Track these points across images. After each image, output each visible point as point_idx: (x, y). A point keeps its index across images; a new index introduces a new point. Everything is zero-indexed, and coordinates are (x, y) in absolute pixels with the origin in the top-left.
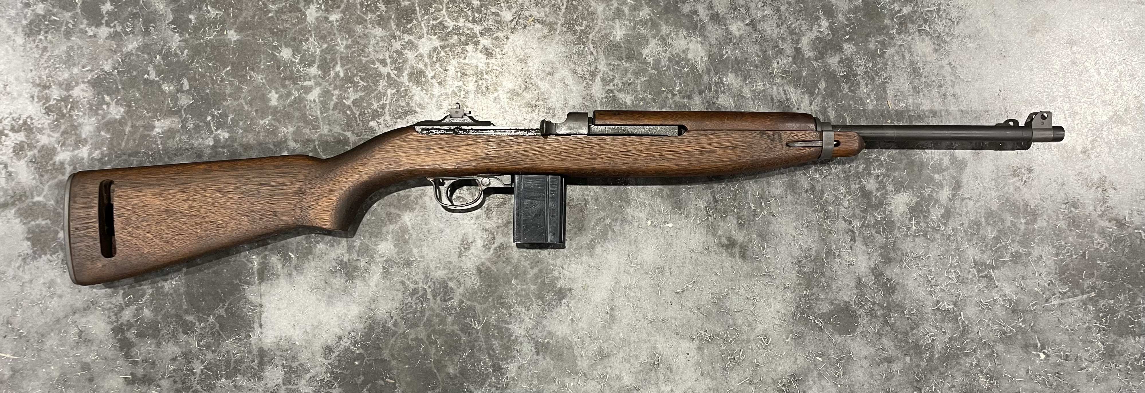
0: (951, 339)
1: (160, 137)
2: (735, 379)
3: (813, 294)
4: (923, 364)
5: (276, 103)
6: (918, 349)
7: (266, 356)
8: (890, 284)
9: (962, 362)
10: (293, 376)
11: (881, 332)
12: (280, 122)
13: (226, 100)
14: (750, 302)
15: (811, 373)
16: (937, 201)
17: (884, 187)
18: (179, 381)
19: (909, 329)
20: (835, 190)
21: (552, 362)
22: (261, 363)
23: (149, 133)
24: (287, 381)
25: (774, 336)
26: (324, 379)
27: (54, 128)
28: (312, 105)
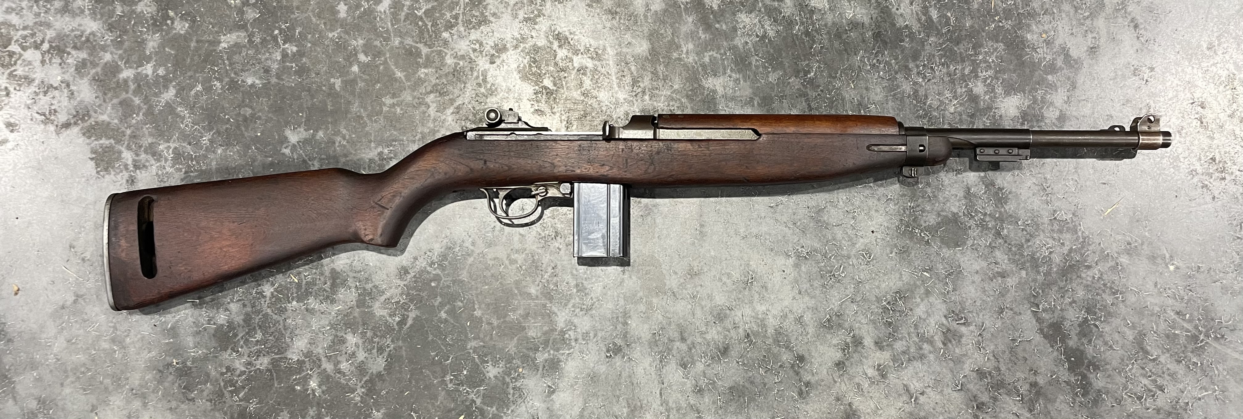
0: (1071, 250)
1: (226, 53)
2: (835, 296)
3: (918, 206)
4: (1040, 278)
5: (345, 15)
6: (1035, 263)
7: (338, 278)
8: (1003, 194)
9: (1083, 275)
10: (367, 298)
11: (993, 245)
12: (349, 34)
13: (293, 13)
14: (851, 216)
15: (918, 290)
16: (1052, 103)
17: (993, 90)
18: (249, 305)
19: (1023, 241)
20: (939, 94)
21: (639, 282)
22: (334, 286)
23: (215, 48)
24: (361, 303)
25: (877, 251)
26: (400, 301)
27: (118, 44)
28: (383, 16)
